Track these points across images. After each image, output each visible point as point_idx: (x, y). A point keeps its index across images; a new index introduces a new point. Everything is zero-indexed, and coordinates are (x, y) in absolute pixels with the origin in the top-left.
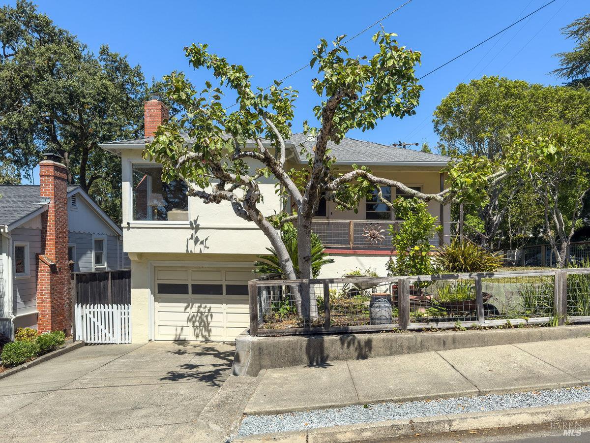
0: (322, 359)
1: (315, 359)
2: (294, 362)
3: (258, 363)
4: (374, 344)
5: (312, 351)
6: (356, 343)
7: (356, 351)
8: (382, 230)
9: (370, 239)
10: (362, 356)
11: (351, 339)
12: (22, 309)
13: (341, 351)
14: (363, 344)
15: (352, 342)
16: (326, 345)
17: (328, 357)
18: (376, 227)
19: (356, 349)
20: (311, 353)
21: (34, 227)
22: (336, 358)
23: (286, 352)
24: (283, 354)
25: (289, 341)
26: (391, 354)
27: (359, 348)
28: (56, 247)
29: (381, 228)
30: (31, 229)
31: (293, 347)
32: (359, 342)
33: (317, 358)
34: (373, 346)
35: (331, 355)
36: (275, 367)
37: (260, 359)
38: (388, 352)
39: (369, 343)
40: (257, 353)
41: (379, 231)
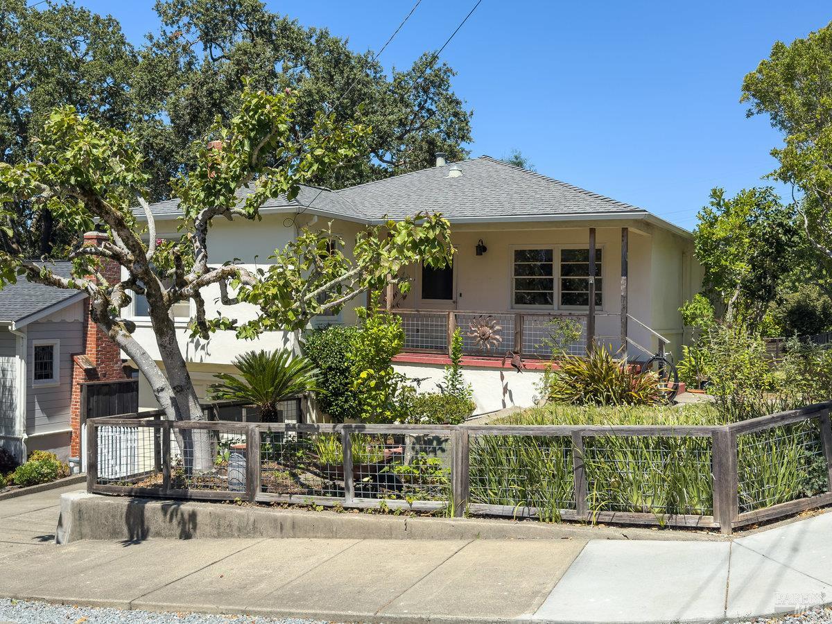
0: (143, 533)
1: (136, 532)
2: (114, 534)
3: (78, 530)
4: (199, 519)
5: (132, 520)
6: (179, 516)
7: (178, 525)
8: (497, 327)
9: (479, 341)
10: (186, 535)
11: (174, 509)
12: (44, 426)
13: (163, 524)
14: (186, 516)
15: (175, 514)
16: (147, 514)
17: (148, 530)
18: (487, 323)
19: (179, 523)
20: (131, 523)
21: (70, 319)
22: (158, 534)
23: (106, 518)
24: (103, 521)
25: (109, 504)
26: (219, 536)
27: (182, 522)
28: (98, 345)
29: (497, 324)
30: (63, 322)
31: (112, 511)
32: (182, 514)
33: (138, 532)
34: (198, 522)
35: (152, 529)
36: (96, 538)
37: (80, 525)
38: (215, 532)
39: (193, 516)
40: (77, 517)
41: (492, 328)
